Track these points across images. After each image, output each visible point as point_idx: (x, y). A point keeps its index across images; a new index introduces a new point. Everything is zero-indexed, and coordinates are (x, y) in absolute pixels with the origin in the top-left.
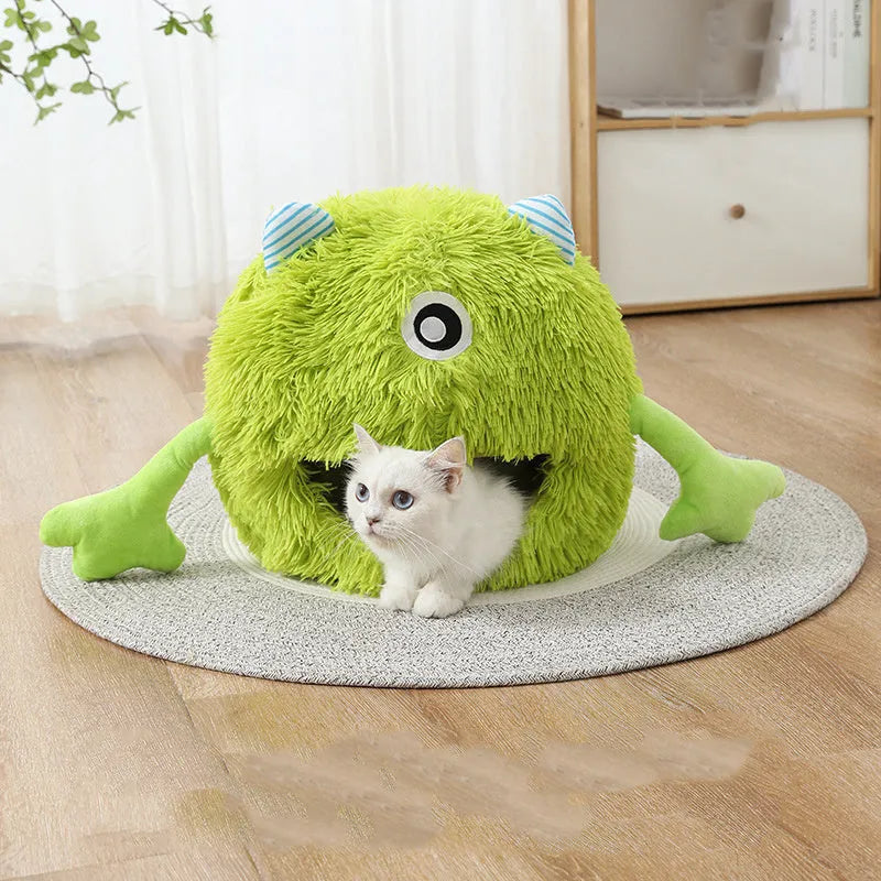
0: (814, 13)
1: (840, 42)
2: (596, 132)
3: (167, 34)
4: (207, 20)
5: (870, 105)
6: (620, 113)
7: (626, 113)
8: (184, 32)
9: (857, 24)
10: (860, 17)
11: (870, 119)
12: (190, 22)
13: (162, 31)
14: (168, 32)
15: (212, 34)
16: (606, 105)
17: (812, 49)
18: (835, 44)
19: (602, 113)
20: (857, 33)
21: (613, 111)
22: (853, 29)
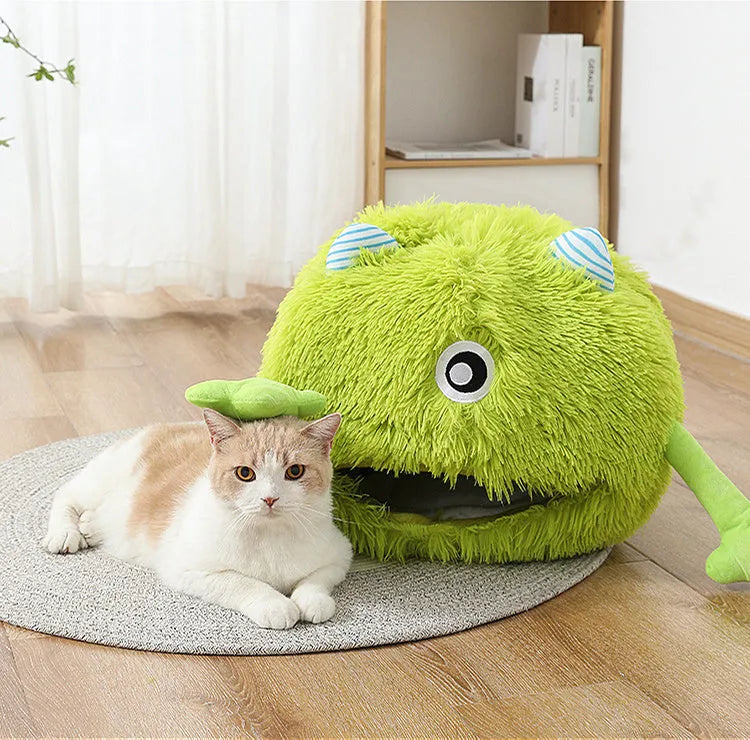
0: (557, 82)
1: (577, 105)
2: (384, 170)
3: (38, 79)
4: (70, 70)
5: (599, 155)
6: (404, 155)
7: (409, 155)
8: (51, 78)
9: (591, 92)
10: (592, 86)
11: (600, 166)
12: (57, 71)
13: (34, 78)
14: (39, 79)
15: (75, 81)
16: (394, 149)
17: (556, 109)
18: (573, 107)
19: (389, 153)
20: (590, 99)
21: (398, 153)
22: (588, 95)
